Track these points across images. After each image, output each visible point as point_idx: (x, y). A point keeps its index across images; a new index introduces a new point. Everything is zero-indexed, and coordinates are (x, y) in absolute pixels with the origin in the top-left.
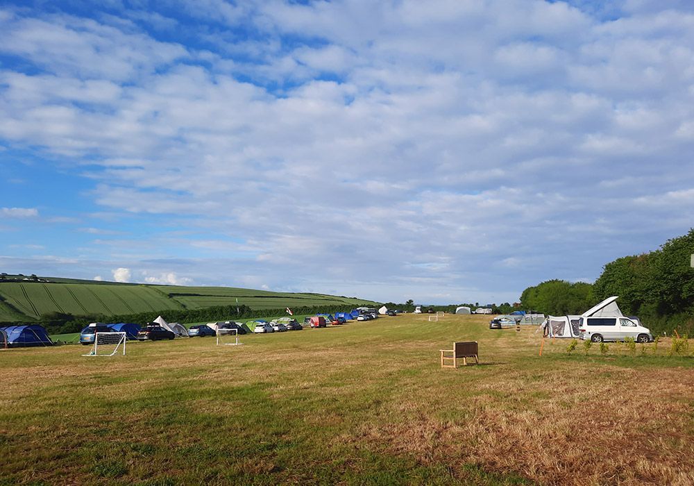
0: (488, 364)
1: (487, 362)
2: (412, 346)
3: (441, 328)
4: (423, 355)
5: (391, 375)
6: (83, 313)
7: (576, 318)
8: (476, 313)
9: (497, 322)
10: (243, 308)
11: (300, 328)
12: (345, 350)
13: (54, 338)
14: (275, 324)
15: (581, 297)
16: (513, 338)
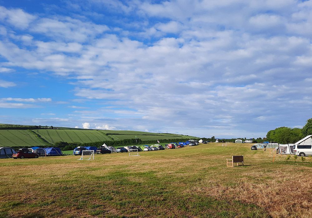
0: (248, 165)
1: (248, 164)
2: (214, 157)
3: (228, 149)
4: (219, 161)
5: (205, 169)
6: (72, 142)
7: (292, 145)
8: (245, 143)
9: (254, 146)
10: (138, 140)
11: (164, 149)
12: (184, 159)
13: (64, 152)
14: (152, 147)
15: (296, 135)
16: (262, 154)
